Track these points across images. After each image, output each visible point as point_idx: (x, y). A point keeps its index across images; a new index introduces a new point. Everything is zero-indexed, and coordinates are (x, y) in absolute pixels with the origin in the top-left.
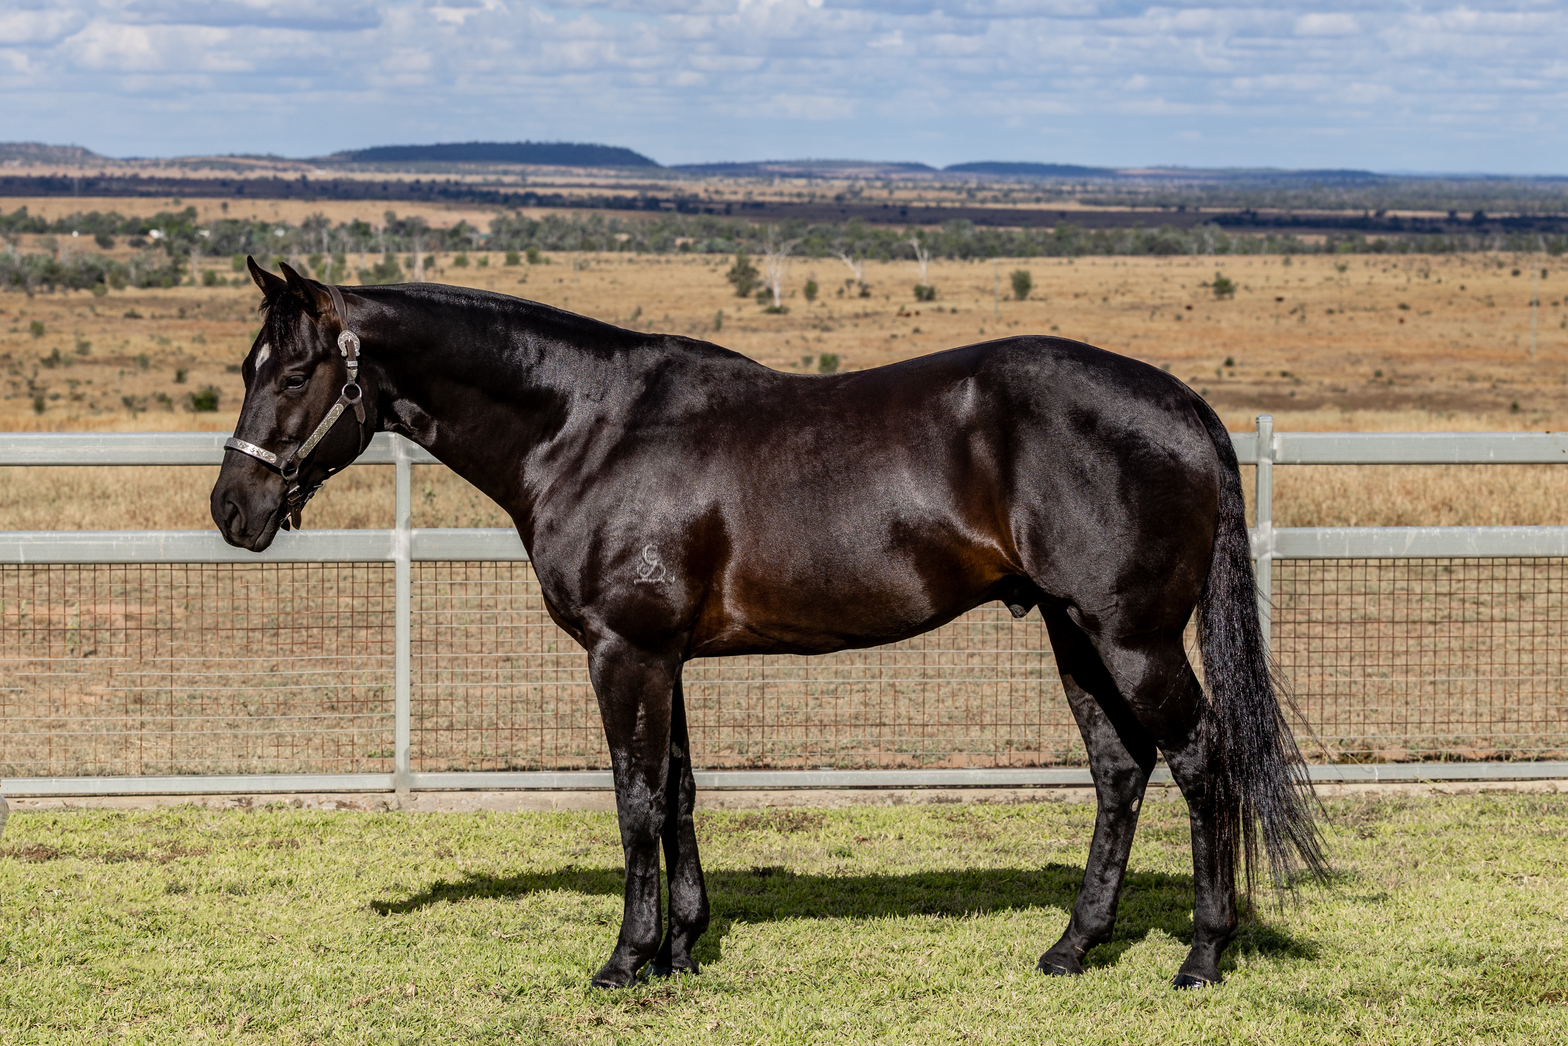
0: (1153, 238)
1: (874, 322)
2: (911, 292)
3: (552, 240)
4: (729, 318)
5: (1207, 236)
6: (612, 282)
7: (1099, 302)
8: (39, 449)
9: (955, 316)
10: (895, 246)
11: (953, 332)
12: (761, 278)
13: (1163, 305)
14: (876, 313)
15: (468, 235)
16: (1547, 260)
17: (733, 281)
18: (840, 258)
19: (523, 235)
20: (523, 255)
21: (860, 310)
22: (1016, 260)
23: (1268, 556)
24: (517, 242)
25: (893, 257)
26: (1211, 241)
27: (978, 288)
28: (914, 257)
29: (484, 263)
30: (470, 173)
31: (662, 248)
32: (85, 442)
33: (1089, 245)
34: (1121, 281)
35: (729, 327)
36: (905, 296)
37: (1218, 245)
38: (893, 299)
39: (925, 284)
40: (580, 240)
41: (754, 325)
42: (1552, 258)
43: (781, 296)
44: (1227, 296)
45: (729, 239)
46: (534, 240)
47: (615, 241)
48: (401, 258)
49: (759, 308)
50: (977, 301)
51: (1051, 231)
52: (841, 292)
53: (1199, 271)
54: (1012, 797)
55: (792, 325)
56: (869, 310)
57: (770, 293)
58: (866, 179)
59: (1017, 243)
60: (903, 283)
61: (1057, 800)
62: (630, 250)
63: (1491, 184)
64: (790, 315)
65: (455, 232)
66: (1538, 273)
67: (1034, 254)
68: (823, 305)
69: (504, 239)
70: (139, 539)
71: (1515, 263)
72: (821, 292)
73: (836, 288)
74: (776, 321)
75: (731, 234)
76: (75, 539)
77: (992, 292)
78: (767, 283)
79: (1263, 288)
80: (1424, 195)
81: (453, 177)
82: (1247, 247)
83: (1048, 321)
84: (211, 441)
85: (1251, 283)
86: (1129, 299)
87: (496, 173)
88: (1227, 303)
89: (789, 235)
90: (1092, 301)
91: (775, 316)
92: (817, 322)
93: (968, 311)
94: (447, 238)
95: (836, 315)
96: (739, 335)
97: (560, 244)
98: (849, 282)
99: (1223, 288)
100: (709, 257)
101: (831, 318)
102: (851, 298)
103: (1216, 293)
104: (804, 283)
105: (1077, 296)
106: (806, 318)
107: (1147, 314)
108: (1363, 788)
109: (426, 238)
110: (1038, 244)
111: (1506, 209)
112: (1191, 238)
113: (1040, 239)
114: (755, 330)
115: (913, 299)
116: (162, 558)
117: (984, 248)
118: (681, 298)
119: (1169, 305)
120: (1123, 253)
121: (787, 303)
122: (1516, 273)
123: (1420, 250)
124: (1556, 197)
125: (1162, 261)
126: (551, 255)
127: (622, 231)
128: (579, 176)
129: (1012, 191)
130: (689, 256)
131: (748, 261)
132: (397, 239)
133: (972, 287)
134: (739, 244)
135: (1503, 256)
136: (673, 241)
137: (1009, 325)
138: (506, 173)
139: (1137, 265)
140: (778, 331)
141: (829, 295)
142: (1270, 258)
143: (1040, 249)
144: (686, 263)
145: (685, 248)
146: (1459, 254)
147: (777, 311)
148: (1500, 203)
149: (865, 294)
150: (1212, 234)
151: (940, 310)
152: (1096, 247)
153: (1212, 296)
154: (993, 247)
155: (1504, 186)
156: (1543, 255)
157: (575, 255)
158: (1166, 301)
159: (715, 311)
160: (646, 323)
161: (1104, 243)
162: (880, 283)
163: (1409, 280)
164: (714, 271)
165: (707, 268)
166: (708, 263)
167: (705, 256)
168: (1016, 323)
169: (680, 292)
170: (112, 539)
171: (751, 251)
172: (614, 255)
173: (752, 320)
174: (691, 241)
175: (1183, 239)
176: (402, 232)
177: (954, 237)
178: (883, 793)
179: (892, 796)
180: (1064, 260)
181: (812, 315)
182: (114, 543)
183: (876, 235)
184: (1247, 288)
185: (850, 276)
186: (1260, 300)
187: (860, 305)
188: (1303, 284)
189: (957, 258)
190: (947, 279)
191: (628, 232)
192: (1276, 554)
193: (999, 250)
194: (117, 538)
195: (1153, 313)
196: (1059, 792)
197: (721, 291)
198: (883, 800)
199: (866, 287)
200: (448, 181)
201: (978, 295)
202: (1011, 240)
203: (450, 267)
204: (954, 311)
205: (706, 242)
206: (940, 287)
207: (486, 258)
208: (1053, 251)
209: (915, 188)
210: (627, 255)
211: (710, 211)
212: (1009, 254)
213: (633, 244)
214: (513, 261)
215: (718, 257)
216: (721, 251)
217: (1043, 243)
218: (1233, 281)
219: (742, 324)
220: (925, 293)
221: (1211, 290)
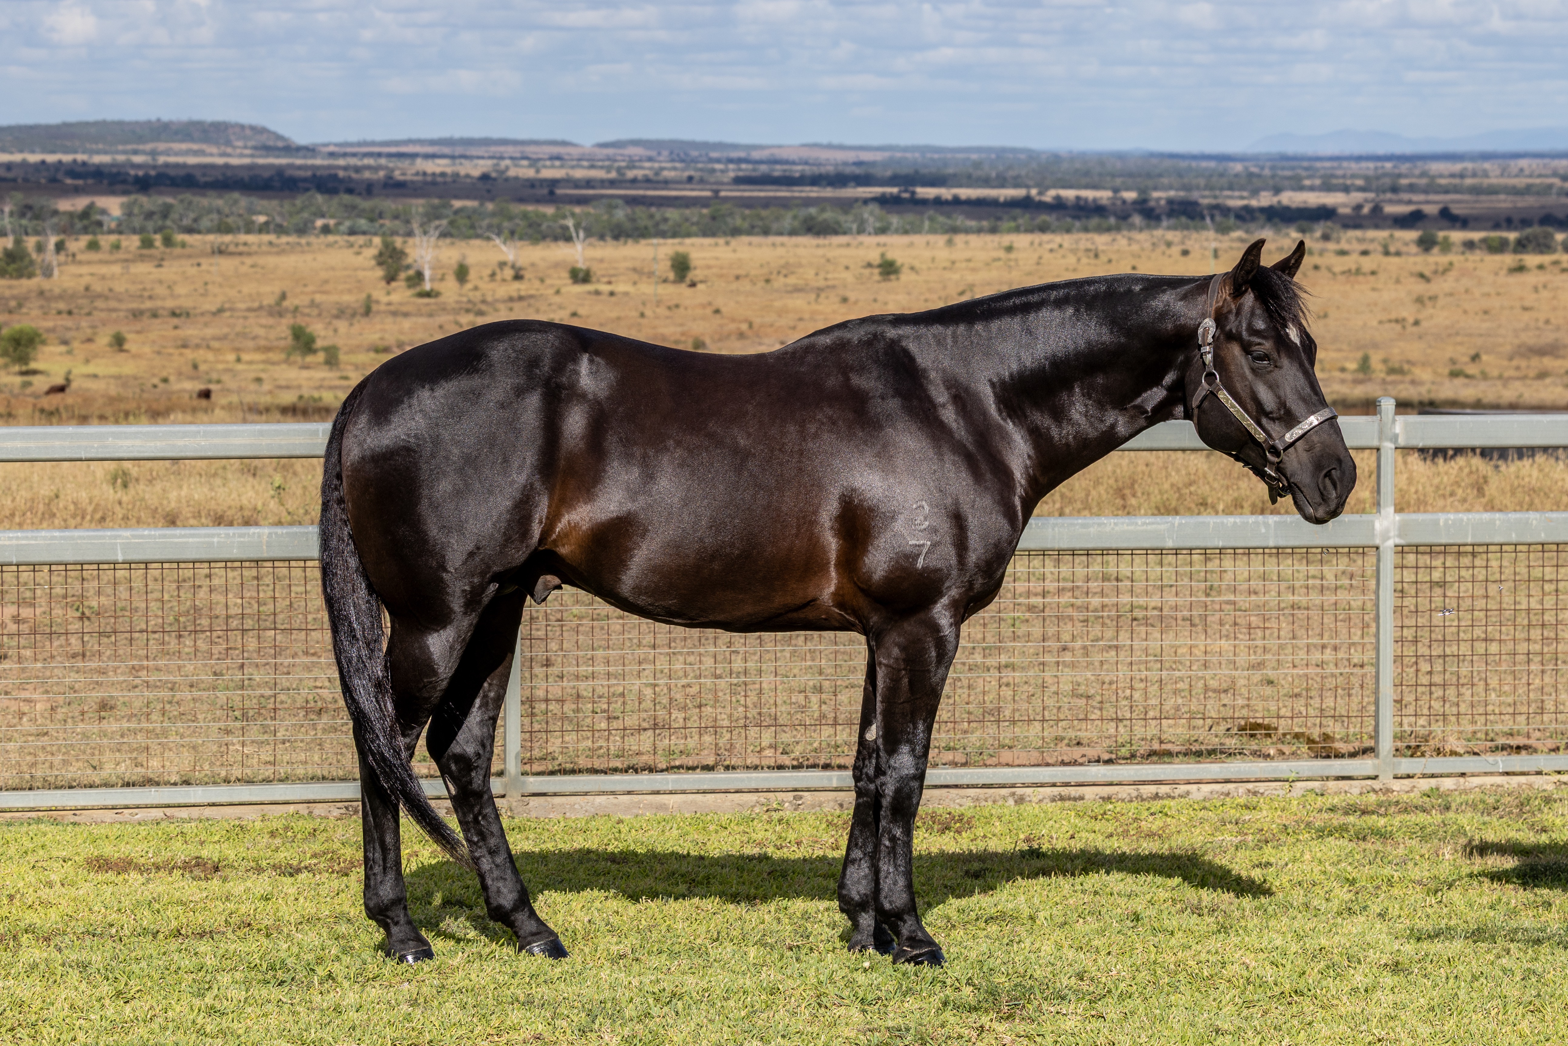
0: (811, 218)
1: (529, 305)
2: (565, 275)
3: (186, 222)
4: (378, 302)
5: (866, 216)
6: (253, 266)
7: (761, 284)
8: (138, 442)
9: (613, 299)
10: (544, 227)
11: (614, 315)
12: (409, 260)
13: (828, 287)
14: (531, 297)
15: (99, 217)
16: (1215, 240)
17: (380, 264)
18: (488, 239)
19: (156, 217)
20: (158, 239)
21: (515, 294)
22: (670, 241)
23: (1391, 543)
24: (150, 225)
25: (544, 238)
26: (871, 220)
27: (635, 270)
28: (568, 239)
29: (117, 247)
30: (98, 152)
31: (302, 230)
32: (185, 435)
33: (746, 225)
34: (782, 262)
35: (378, 312)
36: (559, 278)
37: (878, 225)
38: (548, 282)
39: (581, 265)
40: (216, 222)
41: (404, 309)
42: (1220, 236)
43: (432, 280)
44: (893, 277)
45: (372, 220)
46: (168, 223)
47: (253, 222)
48: (30, 242)
49: (410, 292)
50: (635, 283)
51: (705, 211)
52: (493, 275)
53: (861, 252)
54: (1134, 794)
55: (444, 309)
56: (523, 293)
57: (420, 275)
58: (512, 158)
59: (670, 223)
60: (556, 265)
61: (1181, 796)
62: (268, 232)
63: (1154, 161)
64: (441, 299)
65: (86, 214)
66: (1210, 254)
67: (688, 235)
68: (476, 288)
69: (137, 222)
70: (241, 536)
71: (1182, 243)
72: (472, 275)
73: (489, 272)
74: (428, 304)
75: (375, 216)
76: (175, 536)
77: (651, 274)
78: (416, 267)
79: (929, 269)
80: (1087, 173)
81: (81, 157)
82: (908, 227)
83: (710, 304)
84: (316, 433)
85: (917, 264)
86: (792, 280)
87: (125, 152)
88: (893, 284)
89: (433, 215)
90: (754, 283)
91: (426, 300)
92: (470, 306)
93: (626, 294)
94: (76, 221)
95: (489, 299)
96: (390, 319)
97: (195, 226)
98: (502, 265)
99: (889, 269)
100: (352, 239)
101: (484, 302)
102: (504, 280)
103: (881, 274)
104: (455, 267)
105: (738, 278)
106: (457, 302)
107: (813, 296)
108: (1489, 780)
109: (55, 220)
110: (693, 224)
111: (1170, 187)
112: (850, 218)
113: (695, 219)
114: (406, 315)
115: (569, 281)
116: (265, 555)
117: (637, 229)
118: (326, 282)
119: (834, 287)
120: (780, 233)
121: (438, 286)
122: (1185, 253)
123: (1086, 230)
124: (1221, 175)
125: (821, 241)
126: (187, 238)
127: (260, 213)
128: (211, 155)
129: (662, 169)
130: (331, 238)
131: (393, 243)
132: (24, 222)
133: (628, 269)
134: (382, 226)
135: (1170, 235)
136: (313, 222)
137: (669, 308)
138: (136, 152)
139: (796, 246)
140: (431, 315)
141: (481, 278)
142: (932, 238)
143: (694, 229)
144: (329, 245)
145: (326, 230)
146: (1125, 233)
147: (428, 295)
148: (1165, 181)
149: (518, 277)
150: (871, 213)
151: (597, 293)
152: (753, 227)
153: (877, 277)
154: (646, 228)
155: (1167, 163)
156: (1211, 234)
157: (211, 237)
158: (830, 283)
159: (363, 296)
160: (292, 308)
161: (760, 223)
162: (533, 265)
163: (1079, 260)
164: (358, 253)
165: (351, 251)
166: (351, 245)
167: (346, 238)
168: (677, 306)
169: (324, 275)
170: (213, 536)
171: (394, 233)
172: (251, 238)
173: (401, 304)
174: (332, 222)
175: (842, 218)
176: (29, 215)
177: (605, 217)
178: (1004, 792)
179: (1014, 794)
180: (721, 241)
181: (465, 299)
182: (216, 540)
183: (525, 216)
184: (912, 268)
185: (502, 258)
186: (927, 282)
187: (515, 288)
188: (971, 265)
189: (608, 239)
190: (601, 261)
191: (267, 214)
192: (1399, 541)
193: (652, 230)
194: (219, 535)
195: (818, 296)
196: (1183, 788)
197: (369, 274)
198: (1004, 798)
199: (521, 269)
200: (75, 161)
201: (636, 277)
202: (666, 220)
203: (82, 252)
204: (612, 294)
205: (348, 223)
206: (597, 269)
207: (119, 241)
208: (708, 231)
209: (562, 167)
210: (266, 238)
211: (350, 191)
212: (663, 235)
213: (272, 226)
214: (147, 244)
215: (360, 240)
216: (364, 233)
217: (697, 224)
218: (899, 262)
219: (392, 308)
220: (581, 275)
221: (876, 271)
